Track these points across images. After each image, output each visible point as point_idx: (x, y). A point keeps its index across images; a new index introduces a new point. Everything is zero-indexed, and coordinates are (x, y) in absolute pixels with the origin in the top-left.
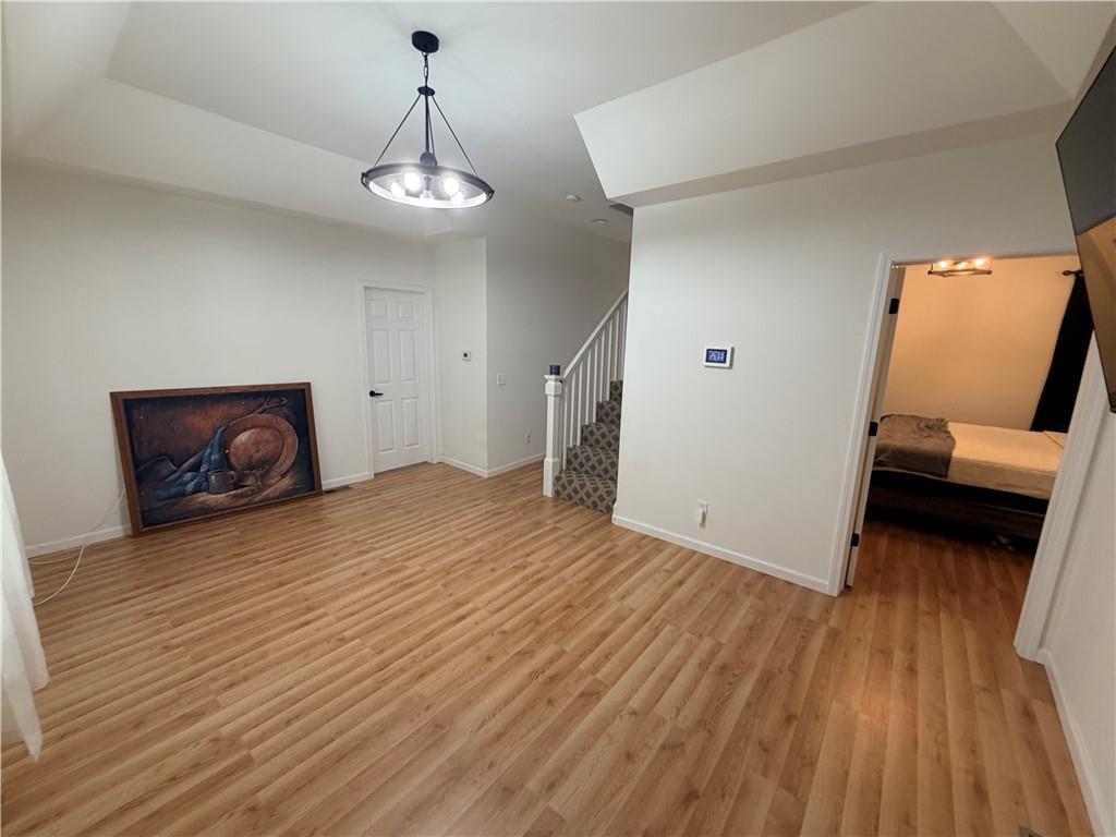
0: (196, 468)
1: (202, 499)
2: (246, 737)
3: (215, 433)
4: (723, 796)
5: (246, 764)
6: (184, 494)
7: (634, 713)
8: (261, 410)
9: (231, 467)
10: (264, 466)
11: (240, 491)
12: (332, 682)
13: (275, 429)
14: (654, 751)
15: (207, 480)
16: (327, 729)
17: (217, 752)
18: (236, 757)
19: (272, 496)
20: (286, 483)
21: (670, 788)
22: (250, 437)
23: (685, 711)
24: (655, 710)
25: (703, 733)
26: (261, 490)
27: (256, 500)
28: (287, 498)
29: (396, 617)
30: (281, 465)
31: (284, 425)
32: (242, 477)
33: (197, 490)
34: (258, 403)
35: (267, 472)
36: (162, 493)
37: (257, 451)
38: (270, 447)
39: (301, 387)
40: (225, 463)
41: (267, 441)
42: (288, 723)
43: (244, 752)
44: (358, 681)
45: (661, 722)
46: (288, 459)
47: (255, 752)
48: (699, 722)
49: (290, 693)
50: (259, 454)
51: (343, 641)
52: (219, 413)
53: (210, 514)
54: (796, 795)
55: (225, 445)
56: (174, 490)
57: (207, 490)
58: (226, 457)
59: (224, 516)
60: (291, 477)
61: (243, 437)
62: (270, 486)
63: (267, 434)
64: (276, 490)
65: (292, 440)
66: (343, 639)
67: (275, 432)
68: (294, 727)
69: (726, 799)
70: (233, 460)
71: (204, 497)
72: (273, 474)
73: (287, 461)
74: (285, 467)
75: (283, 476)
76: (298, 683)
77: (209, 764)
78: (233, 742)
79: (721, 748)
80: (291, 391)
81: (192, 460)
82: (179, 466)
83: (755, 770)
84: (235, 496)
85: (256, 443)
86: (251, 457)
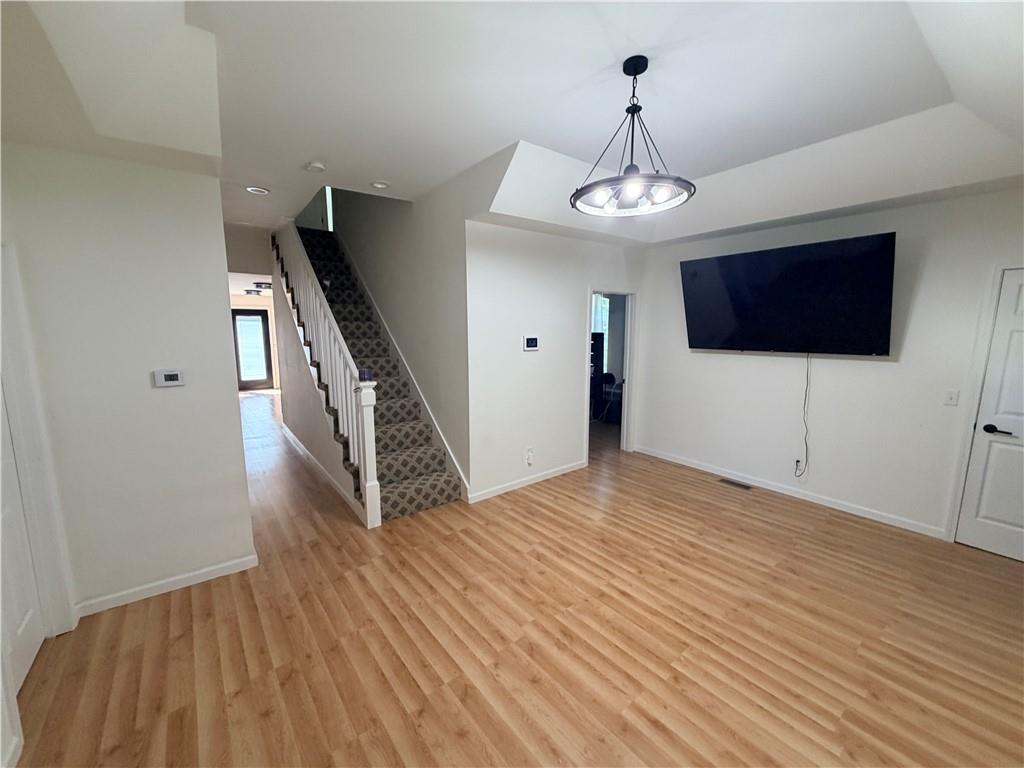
2: (832, 728)
5: (851, 716)
12: (737, 675)
16: (786, 666)
17: (860, 746)
18: (852, 727)
29: (630, 639)
42: (797, 697)
43: (843, 721)
44: (728, 655)
47: (838, 713)
49: (766, 706)
51: (677, 677)
66: (676, 679)
68: (799, 691)
76: (751, 702)
77: (873, 748)
78: (842, 737)
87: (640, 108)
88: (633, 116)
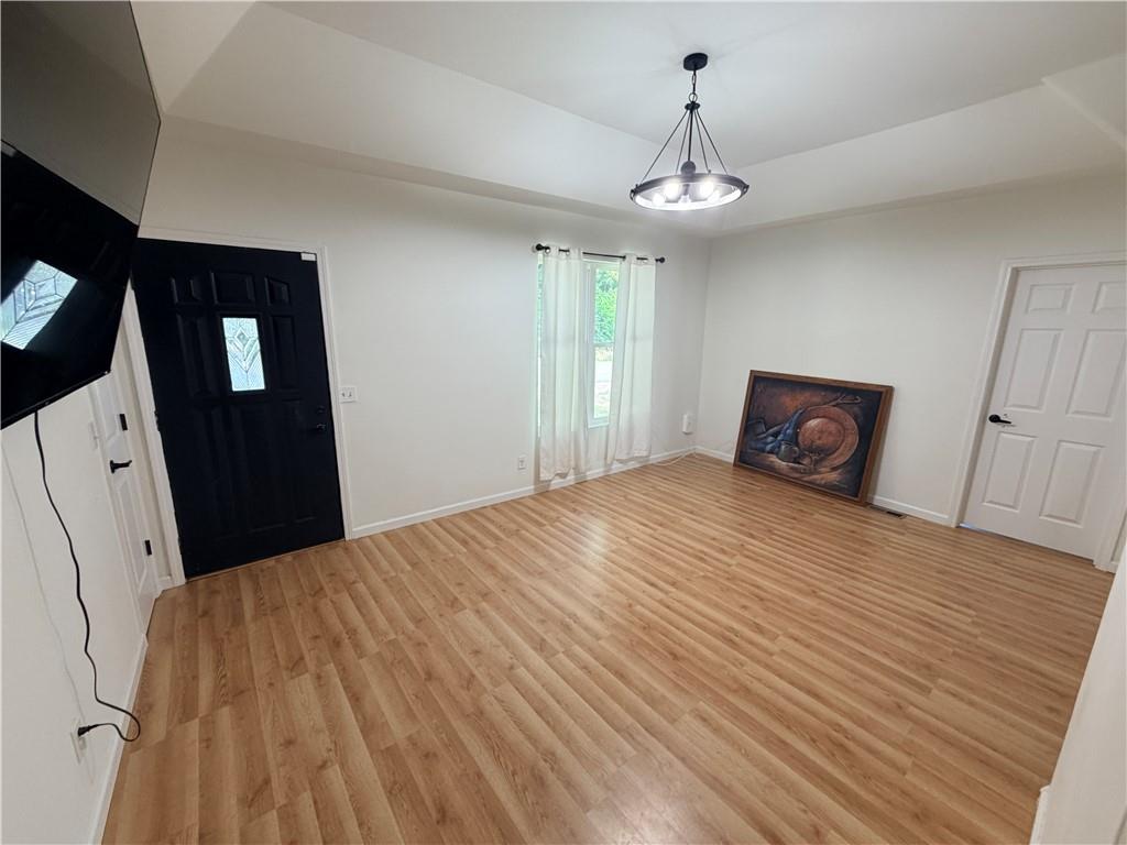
0: (775, 435)
1: (772, 459)
3: (796, 412)
4: (416, 697)
6: (763, 451)
7: (512, 668)
8: (833, 403)
9: (797, 444)
10: (822, 453)
11: (796, 465)
13: (841, 424)
14: (472, 668)
15: (779, 447)
19: (818, 482)
20: (833, 477)
21: (442, 666)
22: (819, 424)
23: (498, 707)
24: (508, 683)
25: (470, 709)
26: (811, 473)
27: (805, 479)
28: (828, 491)
30: (835, 458)
31: (851, 423)
32: (803, 456)
33: (771, 452)
34: (834, 396)
35: (822, 460)
36: (753, 444)
37: (820, 438)
38: (831, 439)
39: (880, 390)
40: (794, 440)
41: (830, 433)
45: (496, 684)
46: (843, 455)
48: (482, 713)
50: (820, 442)
52: (803, 397)
53: (772, 473)
54: (382, 751)
55: (799, 425)
56: (760, 445)
57: (777, 454)
58: (797, 435)
59: (780, 479)
60: (840, 474)
61: (813, 423)
62: (819, 473)
63: (833, 427)
64: (822, 479)
65: (852, 440)
67: (840, 427)
69: (414, 698)
70: (800, 438)
71: (773, 458)
72: (826, 463)
73: (841, 457)
74: (837, 462)
75: (834, 469)
79: (449, 716)
80: (868, 391)
81: (775, 428)
82: (767, 430)
83: (418, 732)
84: (792, 468)
85: (821, 432)
86: (813, 442)
87: (699, 106)
88: (691, 112)
